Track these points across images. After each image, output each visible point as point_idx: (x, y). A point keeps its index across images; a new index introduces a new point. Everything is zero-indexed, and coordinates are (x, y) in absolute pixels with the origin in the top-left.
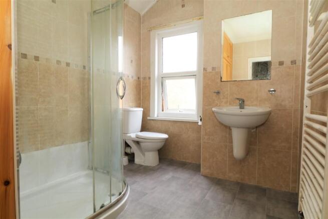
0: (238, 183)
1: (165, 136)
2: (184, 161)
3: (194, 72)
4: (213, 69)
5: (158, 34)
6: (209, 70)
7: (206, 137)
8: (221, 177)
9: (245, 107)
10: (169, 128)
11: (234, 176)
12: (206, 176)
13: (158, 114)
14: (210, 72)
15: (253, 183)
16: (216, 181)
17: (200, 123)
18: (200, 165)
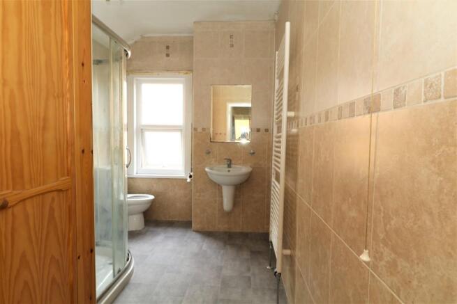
0: (226, 233)
1: (151, 197)
2: (170, 219)
3: (180, 126)
4: (204, 129)
5: (137, 80)
6: (200, 130)
7: (198, 194)
8: (211, 229)
9: (232, 166)
10: (153, 186)
11: (222, 227)
12: (197, 231)
13: (137, 171)
14: (201, 133)
15: (238, 230)
16: (208, 234)
17: (189, 180)
18: (191, 222)
